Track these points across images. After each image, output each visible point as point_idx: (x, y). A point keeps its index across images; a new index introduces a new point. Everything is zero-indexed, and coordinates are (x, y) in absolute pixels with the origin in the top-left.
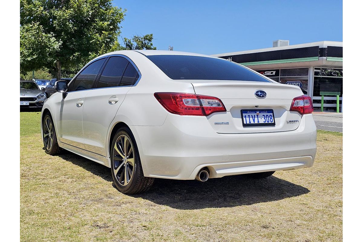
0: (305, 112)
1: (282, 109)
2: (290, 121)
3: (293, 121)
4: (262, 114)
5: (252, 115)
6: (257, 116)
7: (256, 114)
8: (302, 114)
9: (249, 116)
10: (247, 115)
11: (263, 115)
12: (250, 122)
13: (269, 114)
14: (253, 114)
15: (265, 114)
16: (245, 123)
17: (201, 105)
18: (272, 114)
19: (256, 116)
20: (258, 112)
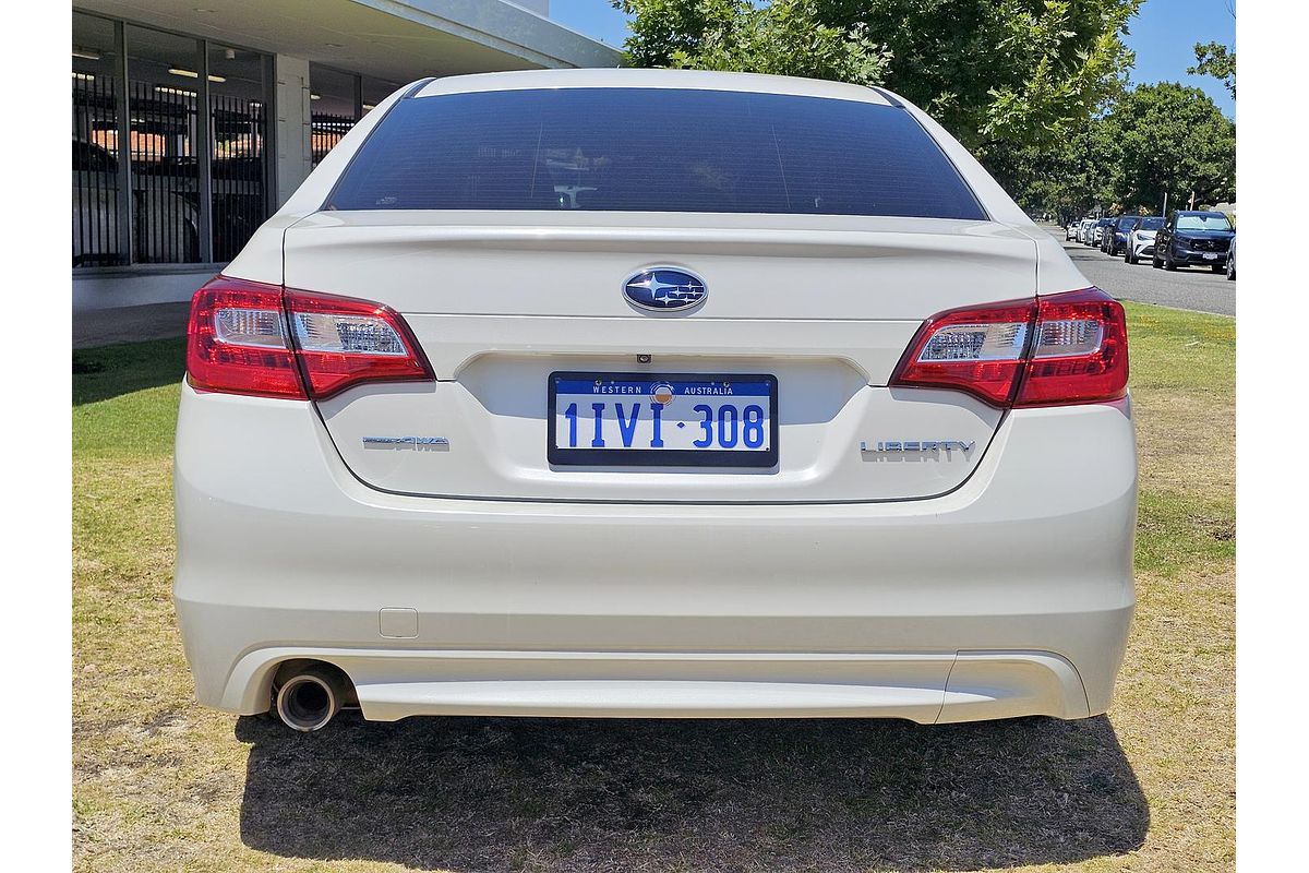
0: (1026, 394)
1: (840, 376)
2: (893, 448)
3: (912, 448)
4: (690, 400)
5: (619, 407)
6: (657, 409)
7: (645, 401)
8: (1005, 405)
9: (598, 409)
10: (584, 401)
11: (698, 408)
12: (598, 440)
13: (741, 402)
14: (628, 401)
15: (716, 402)
16: (563, 443)
17: (294, 342)
18: (763, 402)
19: (646, 409)
20: (664, 390)
